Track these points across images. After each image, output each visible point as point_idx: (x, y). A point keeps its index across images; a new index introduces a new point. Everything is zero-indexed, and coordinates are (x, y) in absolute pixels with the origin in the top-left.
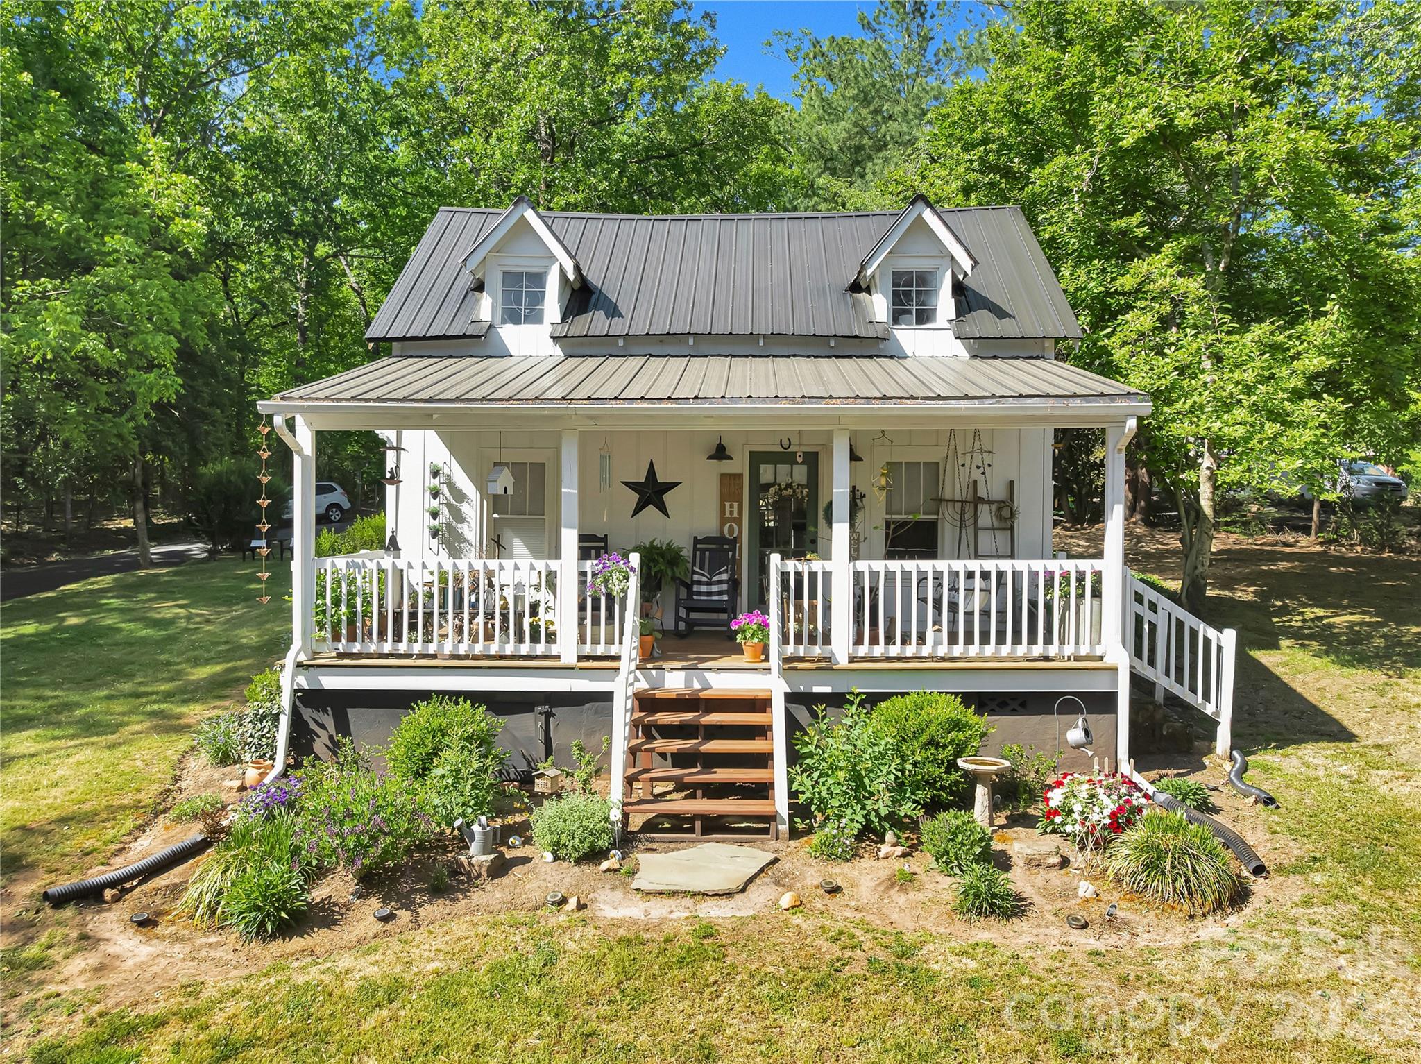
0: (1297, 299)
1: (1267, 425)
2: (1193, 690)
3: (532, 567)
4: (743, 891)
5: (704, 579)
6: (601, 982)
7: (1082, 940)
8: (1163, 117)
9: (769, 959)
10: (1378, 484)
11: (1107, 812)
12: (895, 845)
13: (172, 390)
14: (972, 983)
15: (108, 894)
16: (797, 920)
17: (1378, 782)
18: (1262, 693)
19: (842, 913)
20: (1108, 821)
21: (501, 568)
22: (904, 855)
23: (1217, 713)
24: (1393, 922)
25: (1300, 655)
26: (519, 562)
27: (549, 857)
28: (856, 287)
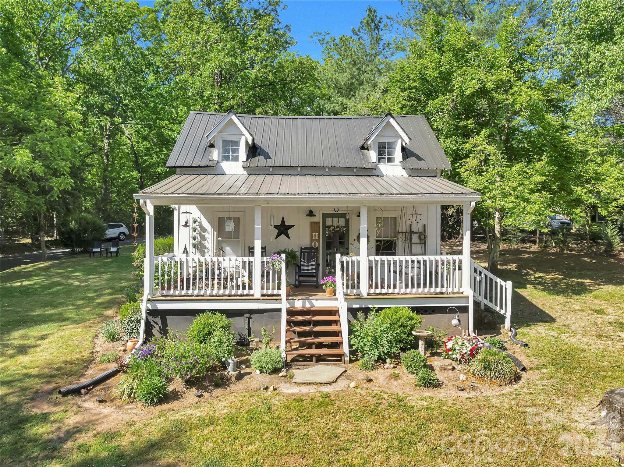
0: (532, 153)
1: (521, 203)
2: (496, 304)
3: (236, 260)
4: (336, 382)
5: (306, 264)
6: (290, 414)
7: (463, 395)
8: (481, 84)
9: (351, 404)
10: (561, 223)
11: (469, 349)
12: (390, 364)
13: (69, 185)
14: (427, 409)
15: (83, 391)
16: (359, 391)
17: (564, 338)
18: (521, 306)
19: (374, 388)
20: (469, 353)
21: (224, 260)
22: (394, 367)
23: (505, 314)
24: (571, 384)
25: (534, 291)
26: (232, 258)
27: (258, 372)
28: (363, 148)
